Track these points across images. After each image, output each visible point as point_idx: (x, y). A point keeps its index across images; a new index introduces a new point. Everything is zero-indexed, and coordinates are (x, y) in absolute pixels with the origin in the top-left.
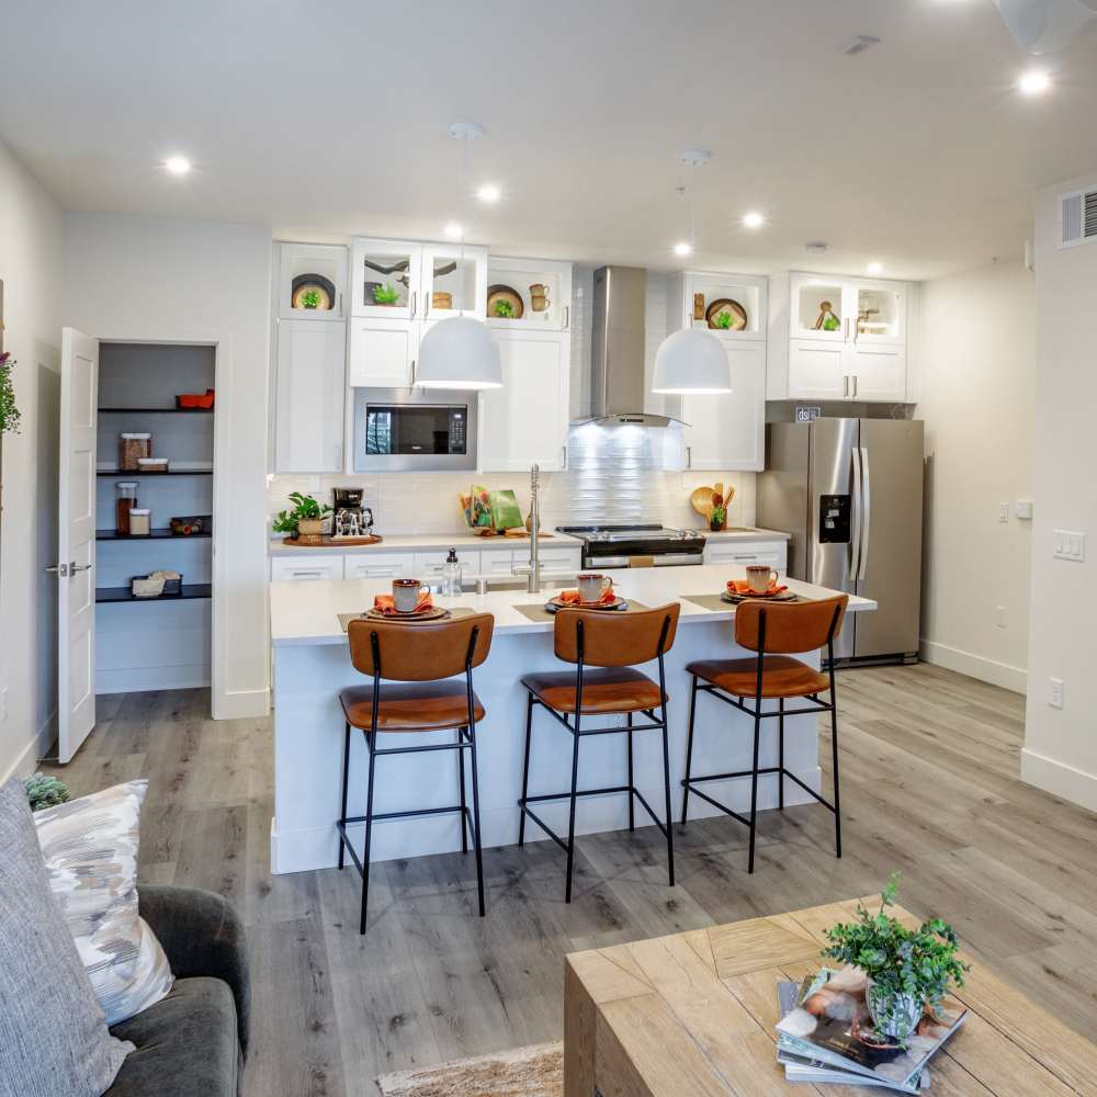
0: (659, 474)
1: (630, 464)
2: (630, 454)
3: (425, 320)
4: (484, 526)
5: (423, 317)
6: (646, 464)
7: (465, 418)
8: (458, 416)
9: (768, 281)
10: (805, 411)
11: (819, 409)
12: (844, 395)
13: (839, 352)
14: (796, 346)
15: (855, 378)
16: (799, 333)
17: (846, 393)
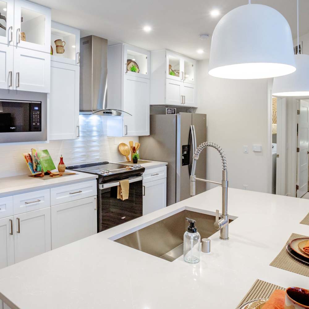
0: (106, 138)
1: (95, 134)
2: (95, 128)
3: (17, 46)
4: (40, 171)
5: (15, 44)
6: (101, 133)
7: (40, 110)
8: (37, 108)
9: (150, 53)
10: (170, 109)
11: (175, 109)
12: (181, 104)
13: (179, 85)
14: (168, 81)
15: (185, 96)
16: (169, 76)
17: (182, 103)
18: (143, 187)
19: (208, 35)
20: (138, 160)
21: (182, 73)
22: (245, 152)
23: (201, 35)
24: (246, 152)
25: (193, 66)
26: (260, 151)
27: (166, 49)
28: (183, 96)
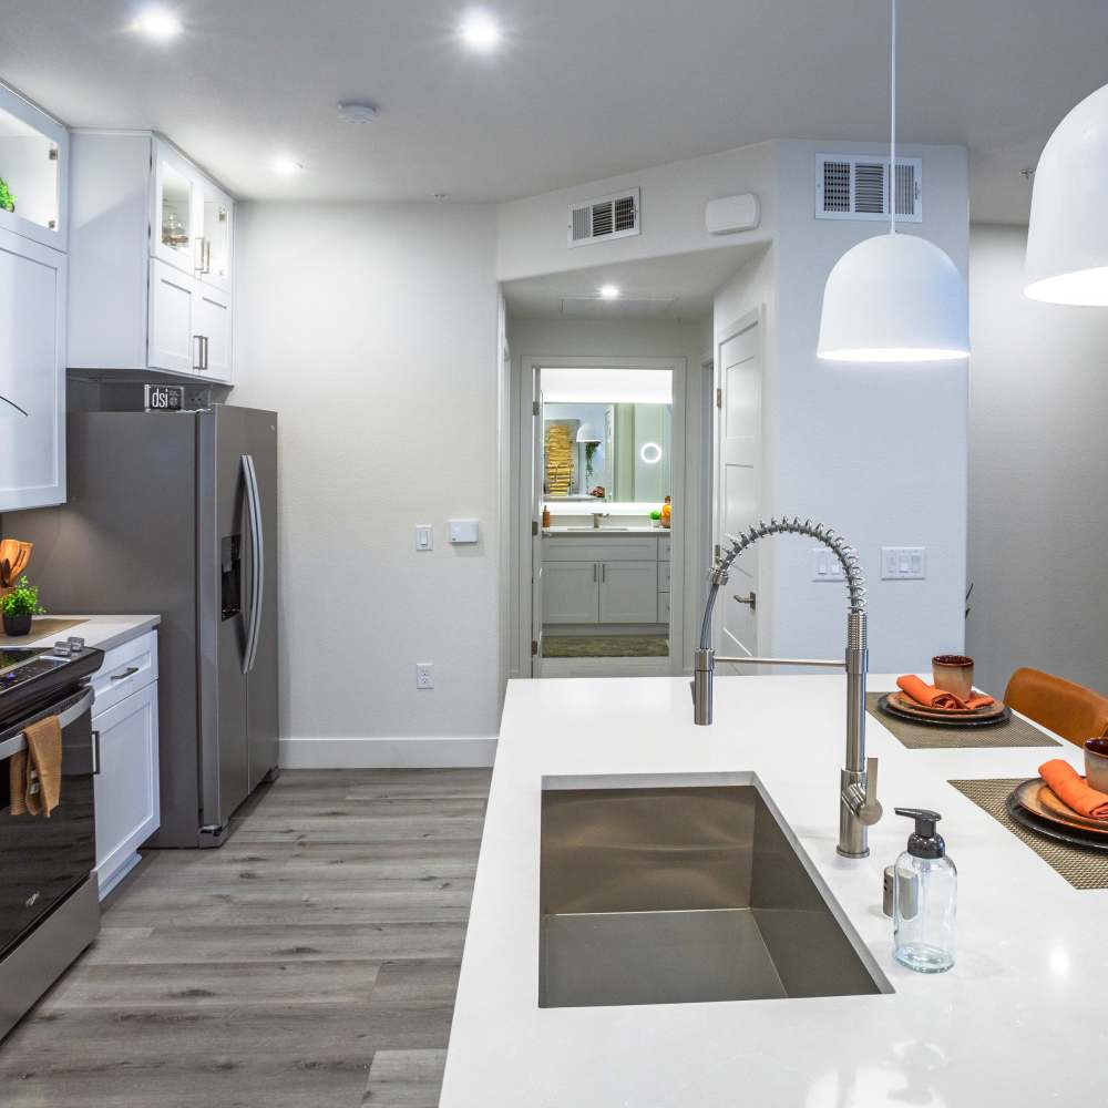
9: (71, 136)
10: (162, 391)
11: (182, 388)
12: (195, 368)
13: (189, 293)
14: (159, 271)
15: (206, 339)
16: (161, 249)
17: (198, 365)
18: (94, 736)
19: (374, 110)
20: (34, 618)
21: (199, 242)
22: (421, 548)
23: (347, 104)
24: (425, 549)
25: (222, 217)
26: (474, 540)
27: (153, 132)
28: (201, 338)
